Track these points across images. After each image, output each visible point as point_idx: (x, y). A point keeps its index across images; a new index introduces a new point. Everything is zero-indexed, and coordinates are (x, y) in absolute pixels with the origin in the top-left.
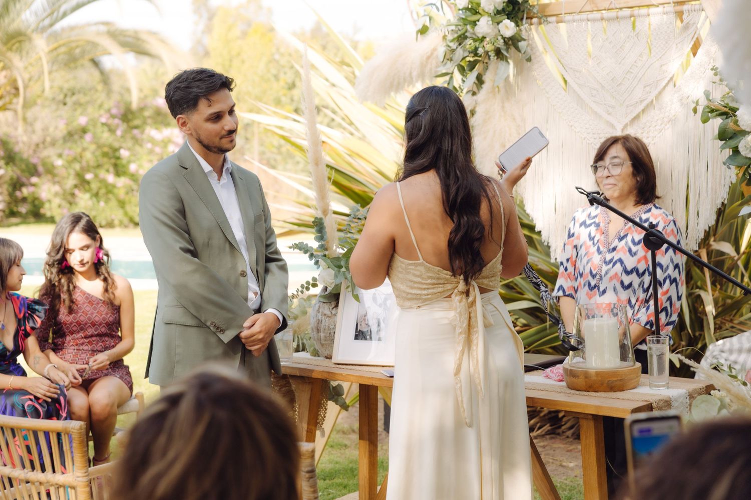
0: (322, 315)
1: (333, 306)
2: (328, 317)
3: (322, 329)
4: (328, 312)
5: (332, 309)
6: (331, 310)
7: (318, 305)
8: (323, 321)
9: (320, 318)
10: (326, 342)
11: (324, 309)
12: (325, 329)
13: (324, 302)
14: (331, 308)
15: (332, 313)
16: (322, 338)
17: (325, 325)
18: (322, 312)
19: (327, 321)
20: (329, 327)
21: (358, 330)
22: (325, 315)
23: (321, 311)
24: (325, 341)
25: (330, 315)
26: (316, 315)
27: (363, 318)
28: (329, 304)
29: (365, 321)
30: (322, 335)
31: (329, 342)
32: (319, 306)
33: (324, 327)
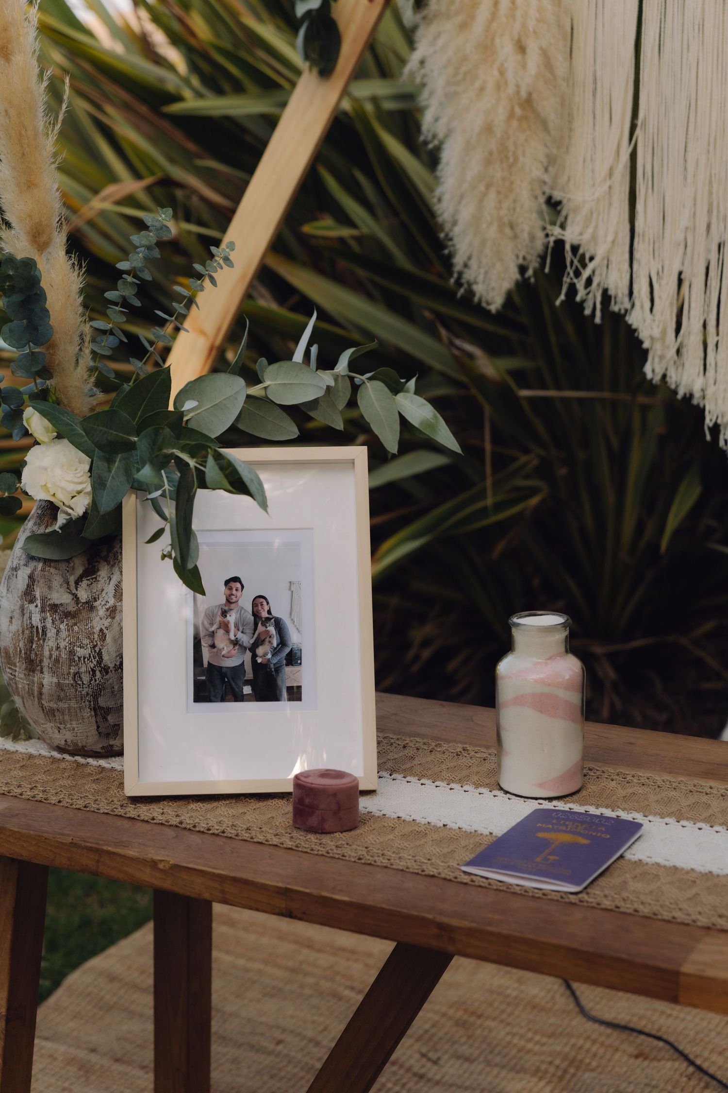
0: (43, 611)
1: (79, 571)
2: (68, 615)
3: (46, 662)
4: (61, 597)
5: (77, 583)
6: (72, 584)
7: (23, 574)
8: (51, 633)
9: (36, 619)
10: (61, 705)
11: (50, 588)
12: (57, 661)
13: (46, 561)
14: (72, 579)
15: (76, 598)
16: (44, 690)
17: (58, 648)
18: (44, 599)
19: (64, 634)
20: (72, 653)
21: (206, 665)
22: (54, 608)
23: (38, 593)
24: (60, 699)
25: (72, 608)
26: (22, 609)
27: (219, 618)
28: (63, 566)
29: (227, 631)
30: (48, 680)
31: (73, 704)
32: (31, 577)
33: (55, 654)
